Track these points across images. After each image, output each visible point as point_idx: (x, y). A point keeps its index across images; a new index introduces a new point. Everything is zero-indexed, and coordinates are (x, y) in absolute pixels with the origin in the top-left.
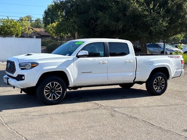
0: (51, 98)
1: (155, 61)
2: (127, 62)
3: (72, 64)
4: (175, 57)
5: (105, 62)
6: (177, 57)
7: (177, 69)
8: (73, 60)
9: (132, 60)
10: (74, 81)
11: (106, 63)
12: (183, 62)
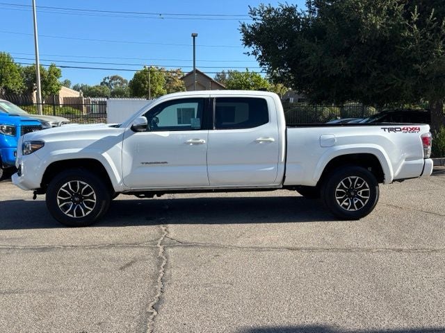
0: (71, 212)
1: (338, 138)
2: (260, 141)
3: (119, 145)
4: (404, 129)
5: (201, 141)
6: (412, 129)
7: (407, 159)
8: (122, 137)
9: (274, 138)
10: (123, 180)
11: (202, 143)
12: (430, 141)
